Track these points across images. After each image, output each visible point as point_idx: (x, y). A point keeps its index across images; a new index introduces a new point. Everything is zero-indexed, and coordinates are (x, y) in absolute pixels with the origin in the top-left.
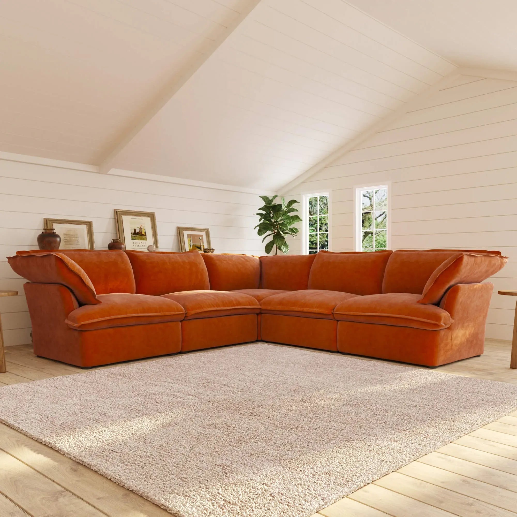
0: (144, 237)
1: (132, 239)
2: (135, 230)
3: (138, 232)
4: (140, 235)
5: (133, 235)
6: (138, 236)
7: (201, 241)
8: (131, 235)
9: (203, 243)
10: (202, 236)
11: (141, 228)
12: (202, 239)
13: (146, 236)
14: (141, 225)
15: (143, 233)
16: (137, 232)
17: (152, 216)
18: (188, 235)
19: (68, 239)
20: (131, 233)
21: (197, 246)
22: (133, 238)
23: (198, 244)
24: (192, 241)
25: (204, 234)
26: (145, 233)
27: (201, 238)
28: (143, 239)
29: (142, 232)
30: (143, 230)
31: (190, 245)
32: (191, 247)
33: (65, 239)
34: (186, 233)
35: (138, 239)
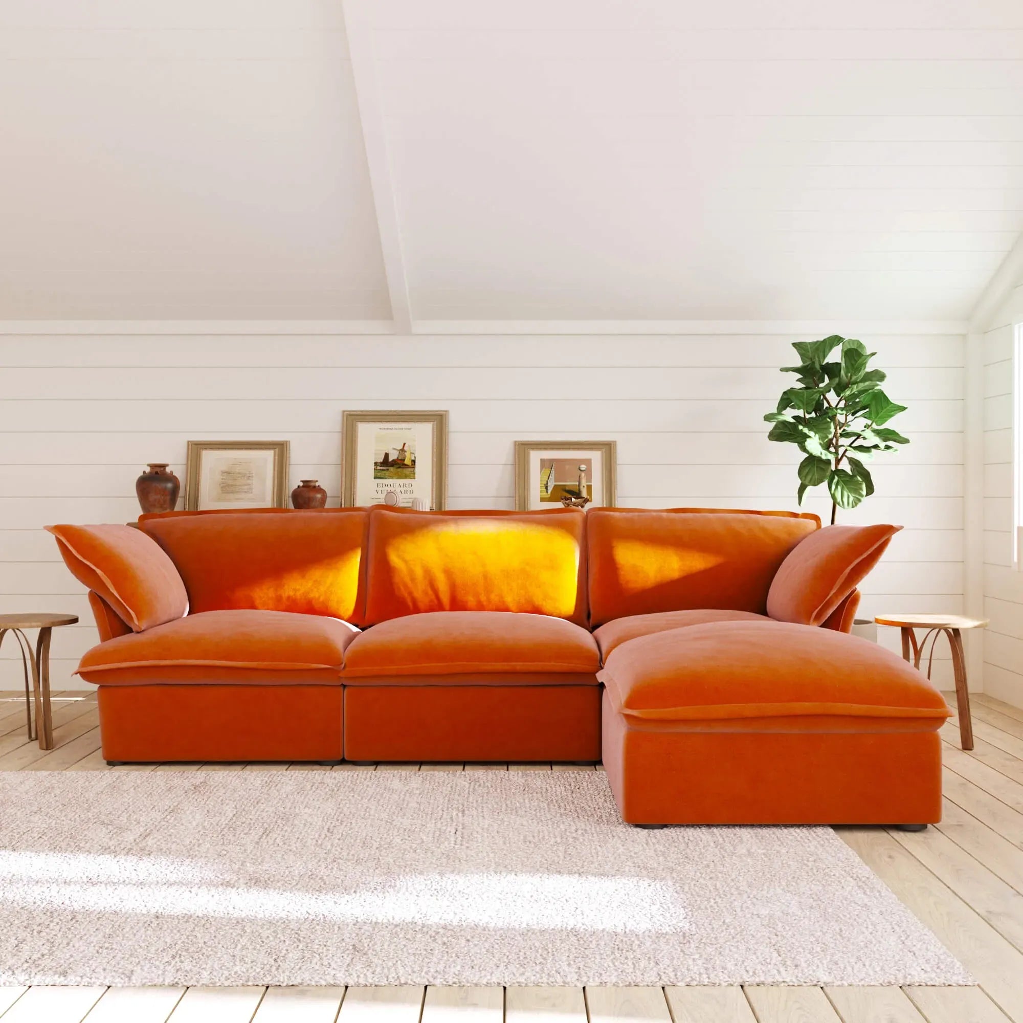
0: (407, 471)
1: (375, 478)
2: (387, 455)
3: (393, 461)
4: (399, 468)
5: (379, 468)
6: (391, 469)
7: (583, 474)
8: (373, 467)
9: (589, 478)
10: (588, 462)
11: (403, 450)
12: (588, 472)
13: (414, 468)
14: (404, 444)
15: (407, 462)
16: (390, 459)
17: (439, 420)
18: (543, 461)
19: (230, 482)
20: (376, 464)
21: (567, 488)
22: (379, 474)
23: (571, 483)
24: (552, 477)
25: (596, 457)
26: (414, 462)
27: (583, 467)
28: (406, 477)
29: (404, 460)
30: (407, 454)
31: (547, 488)
32: (549, 492)
33: (224, 481)
34: (535, 457)
35: (391, 477)
